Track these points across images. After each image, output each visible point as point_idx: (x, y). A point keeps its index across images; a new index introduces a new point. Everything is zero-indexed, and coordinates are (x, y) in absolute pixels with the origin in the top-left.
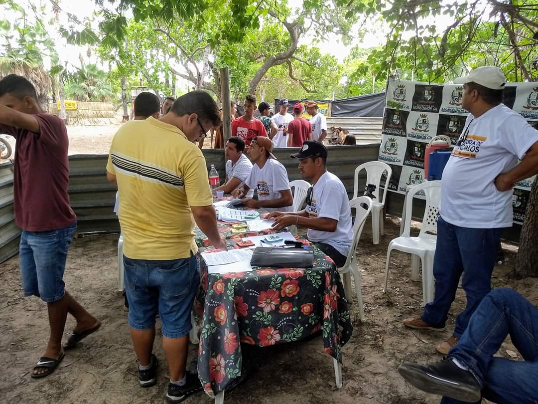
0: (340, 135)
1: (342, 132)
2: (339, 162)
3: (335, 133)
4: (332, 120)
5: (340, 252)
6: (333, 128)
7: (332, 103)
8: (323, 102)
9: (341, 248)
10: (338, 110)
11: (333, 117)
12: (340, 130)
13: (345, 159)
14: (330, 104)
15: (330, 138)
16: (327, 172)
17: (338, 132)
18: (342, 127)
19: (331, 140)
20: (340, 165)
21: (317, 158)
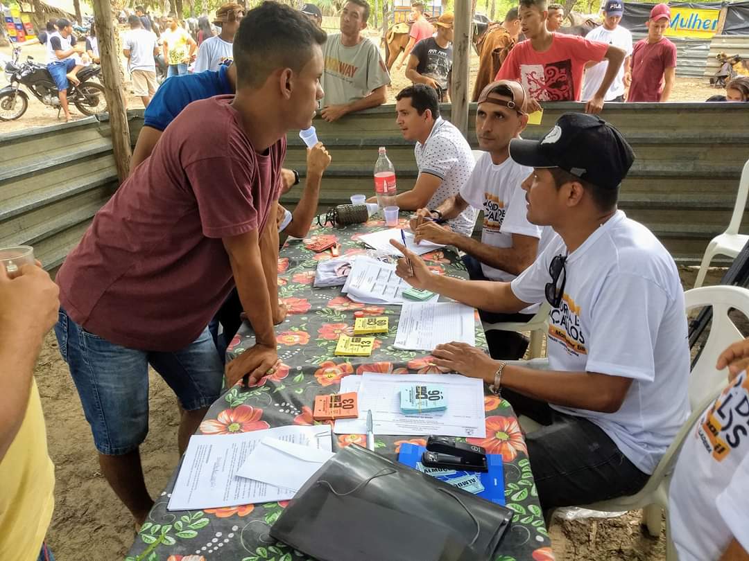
0: (735, 70)
1: (740, 64)
2: (710, 138)
3: (727, 65)
4: (724, 41)
5: (637, 464)
6: (723, 55)
7: (729, 8)
8: (711, 7)
9: (641, 453)
10: (740, 22)
11: (727, 36)
12: (737, 59)
13: (727, 133)
14: (725, 11)
15: (714, 74)
16: (620, 214)
17: (732, 65)
18: (741, 55)
19: (716, 79)
20: (712, 146)
21: (572, 181)
